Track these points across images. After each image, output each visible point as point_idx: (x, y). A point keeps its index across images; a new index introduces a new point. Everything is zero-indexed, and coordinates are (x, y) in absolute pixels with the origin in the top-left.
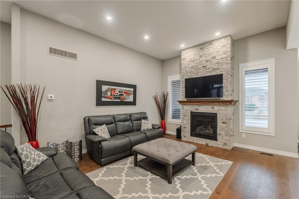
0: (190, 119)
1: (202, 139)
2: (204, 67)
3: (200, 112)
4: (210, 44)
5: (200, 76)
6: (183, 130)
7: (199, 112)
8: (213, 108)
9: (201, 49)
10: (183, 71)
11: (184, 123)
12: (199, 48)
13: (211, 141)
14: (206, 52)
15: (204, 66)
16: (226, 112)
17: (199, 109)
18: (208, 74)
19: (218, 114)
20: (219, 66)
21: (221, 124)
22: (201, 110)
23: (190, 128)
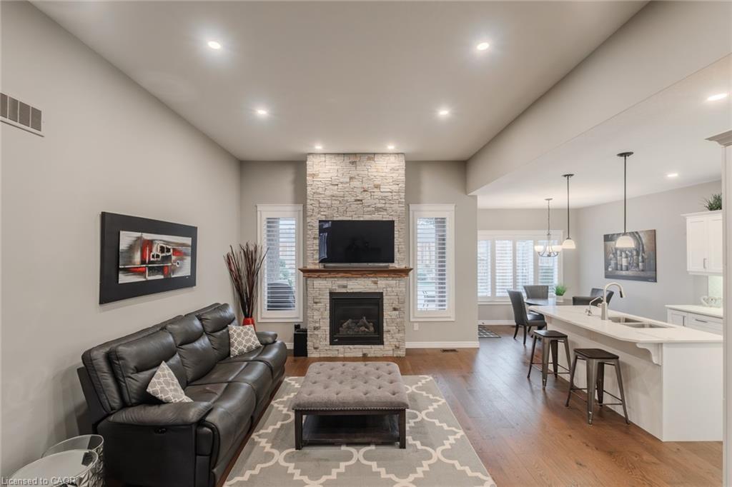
0: (328, 308)
1: (355, 346)
2: (359, 200)
3: (351, 291)
4: (369, 159)
5: (350, 219)
6: (311, 335)
7: (349, 291)
8: (376, 283)
9: (353, 163)
10: (312, 202)
11: (315, 317)
12: (347, 160)
13: (373, 346)
14: (362, 172)
15: (358, 198)
16: (398, 289)
17: (349, 287)
18: (367, 218)
19: (384, 294)
20: (387, 205)
21: (389, 313)
22: (352, 289)
23: (329, 328)
